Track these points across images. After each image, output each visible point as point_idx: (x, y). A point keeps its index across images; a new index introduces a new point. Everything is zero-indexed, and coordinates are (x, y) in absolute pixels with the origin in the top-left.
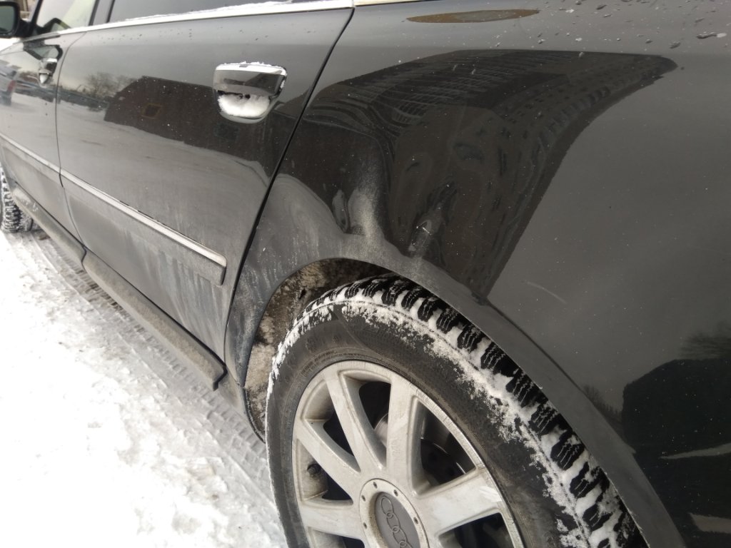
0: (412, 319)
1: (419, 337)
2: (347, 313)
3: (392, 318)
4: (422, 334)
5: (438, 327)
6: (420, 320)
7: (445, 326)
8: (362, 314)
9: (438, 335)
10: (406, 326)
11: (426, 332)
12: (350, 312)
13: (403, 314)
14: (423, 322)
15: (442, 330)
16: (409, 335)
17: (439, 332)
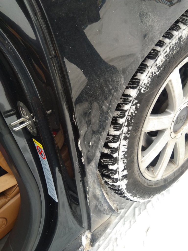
0: (170, 43)
1: (177, 43)
2: (145, 88)
3: (165, 55)
4: (177, 40)
5: (178, 31)
6: (172, 39)
7: (178, 28)
8: (152, 76)
9: (181, 32)
10: (171, 48)
11: (177, 37)
12: (146, 86)
13: (166, 47)
14: (174, 37)
15: (179, 29)
16: (174, 48)
17: (180, 31)
